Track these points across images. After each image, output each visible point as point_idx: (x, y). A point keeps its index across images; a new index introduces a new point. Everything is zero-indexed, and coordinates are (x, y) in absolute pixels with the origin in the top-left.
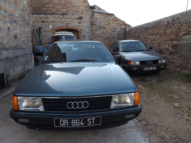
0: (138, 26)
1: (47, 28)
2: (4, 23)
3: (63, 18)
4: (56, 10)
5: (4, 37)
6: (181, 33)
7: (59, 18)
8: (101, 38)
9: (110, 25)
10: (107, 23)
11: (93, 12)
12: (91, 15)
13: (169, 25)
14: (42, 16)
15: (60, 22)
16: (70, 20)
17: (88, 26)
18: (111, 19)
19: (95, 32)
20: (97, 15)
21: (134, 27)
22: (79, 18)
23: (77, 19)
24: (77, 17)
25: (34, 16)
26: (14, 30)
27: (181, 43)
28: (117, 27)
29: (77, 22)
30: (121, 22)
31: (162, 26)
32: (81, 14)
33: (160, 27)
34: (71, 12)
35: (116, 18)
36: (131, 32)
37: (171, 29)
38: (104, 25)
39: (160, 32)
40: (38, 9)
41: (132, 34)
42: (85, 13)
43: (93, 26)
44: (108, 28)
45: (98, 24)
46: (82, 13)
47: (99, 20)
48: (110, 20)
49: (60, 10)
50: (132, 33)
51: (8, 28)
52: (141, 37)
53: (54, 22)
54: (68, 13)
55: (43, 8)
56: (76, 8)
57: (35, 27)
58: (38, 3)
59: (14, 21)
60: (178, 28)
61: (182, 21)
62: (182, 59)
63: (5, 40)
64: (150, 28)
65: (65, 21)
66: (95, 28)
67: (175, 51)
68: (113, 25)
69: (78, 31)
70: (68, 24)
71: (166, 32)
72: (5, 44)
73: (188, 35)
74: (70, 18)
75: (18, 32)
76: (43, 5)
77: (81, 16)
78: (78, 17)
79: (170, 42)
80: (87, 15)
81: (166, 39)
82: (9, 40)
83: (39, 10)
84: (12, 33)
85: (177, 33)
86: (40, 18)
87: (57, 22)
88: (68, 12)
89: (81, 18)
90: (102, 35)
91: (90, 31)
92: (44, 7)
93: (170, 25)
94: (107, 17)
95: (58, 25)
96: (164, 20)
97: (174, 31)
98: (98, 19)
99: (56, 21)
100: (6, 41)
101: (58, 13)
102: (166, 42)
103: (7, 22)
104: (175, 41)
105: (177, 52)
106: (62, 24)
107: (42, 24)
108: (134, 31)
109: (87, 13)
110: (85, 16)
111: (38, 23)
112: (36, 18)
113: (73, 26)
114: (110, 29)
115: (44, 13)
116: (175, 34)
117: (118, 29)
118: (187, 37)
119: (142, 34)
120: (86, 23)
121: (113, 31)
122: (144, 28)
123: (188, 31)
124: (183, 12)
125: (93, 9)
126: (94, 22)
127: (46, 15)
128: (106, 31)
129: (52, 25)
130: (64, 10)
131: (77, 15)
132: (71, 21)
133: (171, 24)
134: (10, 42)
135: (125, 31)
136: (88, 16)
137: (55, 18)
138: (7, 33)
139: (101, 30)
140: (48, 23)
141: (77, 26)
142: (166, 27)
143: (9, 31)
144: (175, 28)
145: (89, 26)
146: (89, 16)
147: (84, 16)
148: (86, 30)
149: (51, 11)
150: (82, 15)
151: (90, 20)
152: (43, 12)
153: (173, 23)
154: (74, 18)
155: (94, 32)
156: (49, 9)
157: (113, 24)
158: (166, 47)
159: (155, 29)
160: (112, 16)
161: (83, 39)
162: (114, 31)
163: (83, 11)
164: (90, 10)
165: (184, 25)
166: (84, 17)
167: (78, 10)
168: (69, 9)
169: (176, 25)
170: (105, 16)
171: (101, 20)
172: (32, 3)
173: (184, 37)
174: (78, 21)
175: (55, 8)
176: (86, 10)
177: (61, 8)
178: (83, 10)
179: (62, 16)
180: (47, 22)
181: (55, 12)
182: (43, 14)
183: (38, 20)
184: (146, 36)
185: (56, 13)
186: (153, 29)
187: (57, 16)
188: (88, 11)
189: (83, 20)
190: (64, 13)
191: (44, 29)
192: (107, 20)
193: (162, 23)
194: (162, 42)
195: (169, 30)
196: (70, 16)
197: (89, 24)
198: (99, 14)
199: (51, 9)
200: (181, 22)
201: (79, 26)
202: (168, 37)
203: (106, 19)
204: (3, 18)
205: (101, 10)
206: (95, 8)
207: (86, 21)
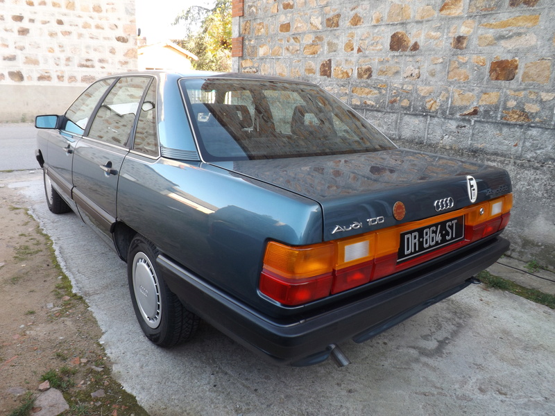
2: (438, 29)
5: (425, 75)
26: (503, 43)
51: (459, 40)
63: (428, 84)
72: (424, 97)
82: (452, 83)
84: (477, 57)
100: (428, 88)
103: (458, 18)
138: (441, 60)
143: (459, 52)
204: (436, 14)
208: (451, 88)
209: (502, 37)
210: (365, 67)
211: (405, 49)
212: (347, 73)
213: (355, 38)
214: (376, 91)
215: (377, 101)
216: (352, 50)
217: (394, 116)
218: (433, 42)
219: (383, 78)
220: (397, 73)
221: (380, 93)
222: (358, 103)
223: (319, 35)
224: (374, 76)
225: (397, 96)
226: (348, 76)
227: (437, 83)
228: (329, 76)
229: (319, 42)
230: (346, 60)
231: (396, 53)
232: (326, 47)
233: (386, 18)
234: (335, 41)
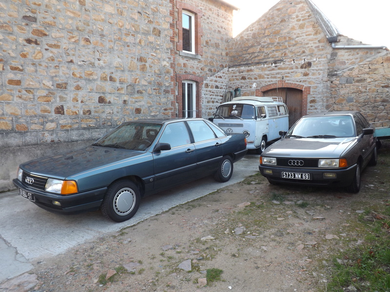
1: (249, 89)
2: (117, 97)
3: (275, 68)
4: (264, 56)
5: (115, 113)
7: (269, 69)
8: (351, 103)
9: (376, 72)
10: (367, 70)
11: (334, 49)
12: (329, 56)
14: (243, 68)
15: (269, 77)
16: (287, 71)
17: (322, 80)
18: (377, 59)
19: (338, 91)
20: (343, 56)
22: (304, 66)
23: (302, 67)
24: (301, 64)
25: (230, 69)
26: (136, 103)
29: (302, 73)
32: (309, 57)
34: (290, 55)
38: (360, 73)
40: (237, 58)
42: (318, 53)
43: (334, 79)
44: (369, 80)
45: (345, 74)
46: (311, 55)
47: (347, 65)
48: (375, 63)
49: (270, 55)
51: (125, 101)
53: (260, 76)
54: (285, 59)
55: (245, 56)
56: (300, 47)
57: (231, 87)
58: (238, 48)
59: (136, 92)
63: (117, 116)
65: (278, 73)
66: (338, 82)
68: (383, 73)
69: (301, 91)
70: (283, 78)
72: (116, 121)
74: (288, 67)
75: (143, 105)
76: (245, 50)
77: (310, 61)
78: (303, 63)
80: (322, 58)
82: (125, 115)
83: (239, 60)
84: (132, 106)
86: (240, 72)
87: (265, 76)
88: (284, 56)
89: (309, 64)
90: (353, 96)
91: (327, 89)
92: (246, 54)
94: (368, 55)
95: (266, 82)
98: (346, 62)
99: (263, 74)
101: (268, 60)
103: (124, 94)
106: (272, 79)
107: (242, 83)
109: (322, 52)
110: (316, 60)
111: (236, 81)
112: (234, 73)
113: (293, 81)
114: (376, 83)
115: (245, 63)
120: (320, 75)
121: (383, 85)
125: (333, 44)
126: (336, 71)
127: (249, 67)
128: (365, 87)
129: (257, 83)
130: (278, 54)
131: (302, 59)
132: (289, 73)
134: (124, 118)
136: (323, 59)
137: (263, 69)
138: (120, 108)
139: (352, 87)
140: (250, 80)
141: (300, 81)
143: (126, 105)
145: (325, 79)
146: (326, 59)
148: (318, 89)
149: (256, 59)
150: (311, 59)
152: (245, 61)
154: (294, 67)
155: (335, 90)
156: (253, 56)
157: (385, 70)
160: (380, 52)
161: (311, 106)
162: (387, 87)
163: (313, 50)
164: (328, 47)
166: (314, 61)
167: (304, 49)
168: (287, 51)
170: (362, 54)
171: (353, 63)
172: (230, 49)
174: (303, 70)
175: (263, 52)
176: (320, 48)
177: (274, 51)
178: (313, 48)
179: (273, 65)
180: (248, 78)
181: (263, 59)
182: (244, 65)
183: (236, 76)
185: (264, 61)
187: (265, 66)
188: (323, 50)
189: (313, 67)
190: (277, 59)
191: (244, 89)
192: (367, 63)
196: (288, 63)
197: (326, 75)
198: (347, 52)
199: (256, 54)
201: (304, 81)
203: (365, 59)
204: (116, 91)
205: (352, 42)
206: (338, 40)
207: (319, 69)
208: (126, 117)
209: (136, 102)
210: (86, 110)
211: (105, 103)
212: (76, 112)
213: (79, 96)
214: (95, 120)
215: (96, 124)
216: (77, 101)
217: (105, 129)
218: (116, 102)
219: (96, 114)
220: (104, 112)
221: (97, 121)
222: (86, 126)
223: (51, 91)
224: (92, 114)
225: (105, 121)
226: (77, 114)
227: (120, 116)
228: (63, 114)
229: (52, 96)
230: (74, 106)
231: (102, 104)
232: (58, 99)
233: (95, 89)
234: (65, 96)
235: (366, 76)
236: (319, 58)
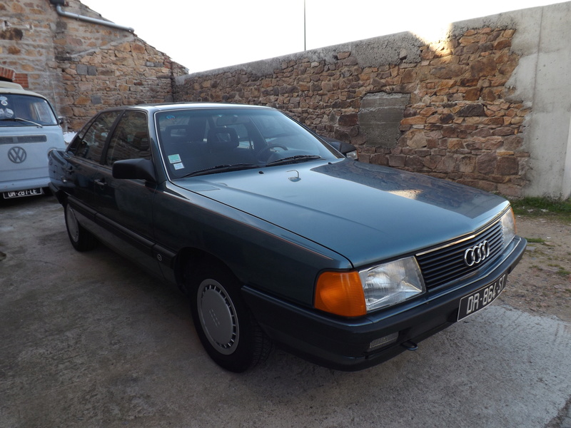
0: (223, 69)
6: (361, 89)
8: (99, 105)
9: (125, 63)
10: (113, 58)
11: (60, 15)
12: (53, 26)
13: (326, 69)
17: (47, 64)
18: (124, 44)
19: (76, 85)
20: (75, 30)
21: (206, 72)
22: (8, 35)
23: (3, 36)
27: (364, 110)
28: (147, 69)
29: (4, 47)
30: (158, 57)
31: (304, 72)
32: (15, 20)
33: (300, 72)
35: (140, 44)
36: (197, 86)
37: (334, 79)
38: (105, 61)
39: (301, 85)
41: (201, 92)
42: (32, 16)
43: (67, 65)
44: (117, 73)
45: (83, 60)
46: (20, 16)
47: (84, 46)
48: (122, 49)
50: (202, 88)
52: (235, 99)
60: (351, 77)
61: (360, 61)
62: (374, 148)
64: (266, 76)
66: (74, 72)
67: (352, 130)
68: (133, 65)
71: (318, 86)
73: (380, 94)
77: (18, 27)
78: (4, 28)
79: (335, 109)
80: (41, 27)
81: (321, 103)
85: (351, 89)
89: (18, 34)
90: (100, 94)
91: (58, 81)
93: (329, 69)
94: (112, 36)
96: (310, 55)
97: (341, 84)
98: (83, 40)
102: (322, 111)
104: (349, 107)
105: (359, 134)
108: (207, 84)
109: (40, 17)
110: (31, 27)
114: (127, 78)
116: (346, 90)
117: (151, 76)
118: (378, 97)
119: (240, 90)
120: (41, 55)
121: (135, 81)
122: (244, 76)
123: (379, 83)
124: (361, 41)
125: (59, 8)
126: (68, 53)
128: (114, 83)
133: (332, 67)
135: (170, 82)
136: (43, 29)
139: (96, 81)
141: (5, 63)
142: (317, 73)
144: (344, 77)
145: (53, 63)
146: (47, 30)
147: (28, 27)
148: (42, 79)
150: (19, 24)
151: (53, 45)
153: (336, 64)
155: (72, 84)
157: (134, 62)
158: (323, 124)
159: (283, 79)
160: (126, 36)
162: (140, 84)
163: (22, 9)
164: (50, 10)
165: (367, 70)
166: (27, 30)
169: (346, 69)
170: (103, 34)
171: (93, 45)
173: (371, 98)
174: (6, 42)
176: (36, 8)
178: (21, 4)
184: (255, 97)
186: (278, 79)
188: (40, 12)
189: (26, 40)
192: (112, 48)
193: (303, 64)
194: (311, 110)
195: (327, 82)
197: (52, 56)
198: (82, 26)
200: (357, 64)
201: (13, 63)
202: (326, 98)
203: (109, 42)
205: (88, 11)
206: (65, 3)
207: (38, 46)
235: (114, 67)
236: (35, 26)
